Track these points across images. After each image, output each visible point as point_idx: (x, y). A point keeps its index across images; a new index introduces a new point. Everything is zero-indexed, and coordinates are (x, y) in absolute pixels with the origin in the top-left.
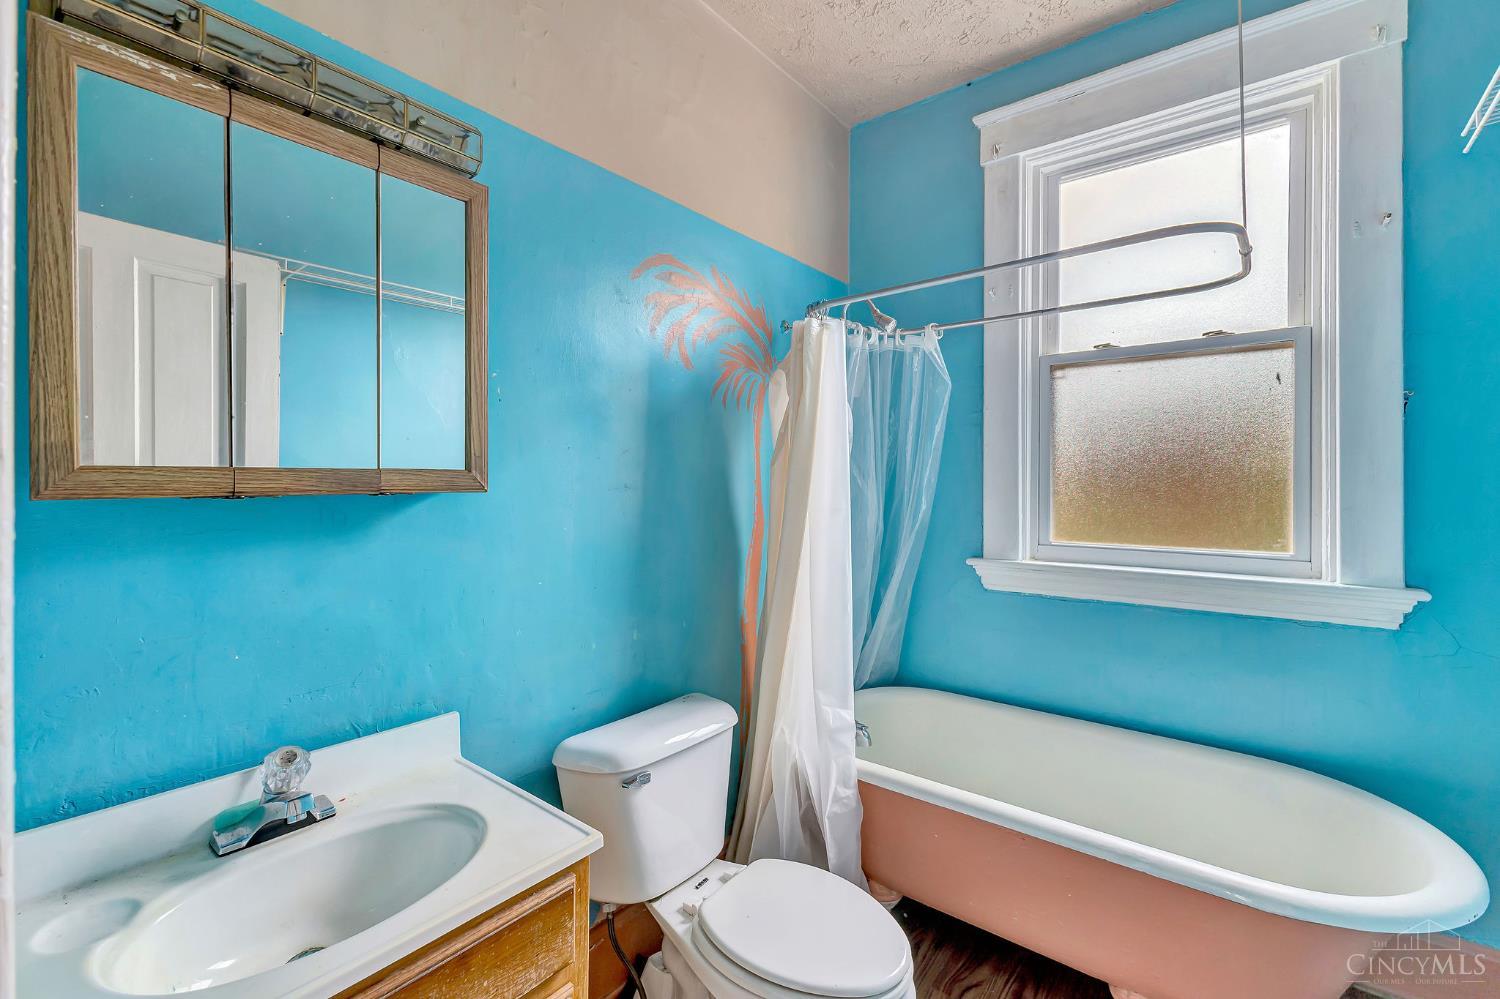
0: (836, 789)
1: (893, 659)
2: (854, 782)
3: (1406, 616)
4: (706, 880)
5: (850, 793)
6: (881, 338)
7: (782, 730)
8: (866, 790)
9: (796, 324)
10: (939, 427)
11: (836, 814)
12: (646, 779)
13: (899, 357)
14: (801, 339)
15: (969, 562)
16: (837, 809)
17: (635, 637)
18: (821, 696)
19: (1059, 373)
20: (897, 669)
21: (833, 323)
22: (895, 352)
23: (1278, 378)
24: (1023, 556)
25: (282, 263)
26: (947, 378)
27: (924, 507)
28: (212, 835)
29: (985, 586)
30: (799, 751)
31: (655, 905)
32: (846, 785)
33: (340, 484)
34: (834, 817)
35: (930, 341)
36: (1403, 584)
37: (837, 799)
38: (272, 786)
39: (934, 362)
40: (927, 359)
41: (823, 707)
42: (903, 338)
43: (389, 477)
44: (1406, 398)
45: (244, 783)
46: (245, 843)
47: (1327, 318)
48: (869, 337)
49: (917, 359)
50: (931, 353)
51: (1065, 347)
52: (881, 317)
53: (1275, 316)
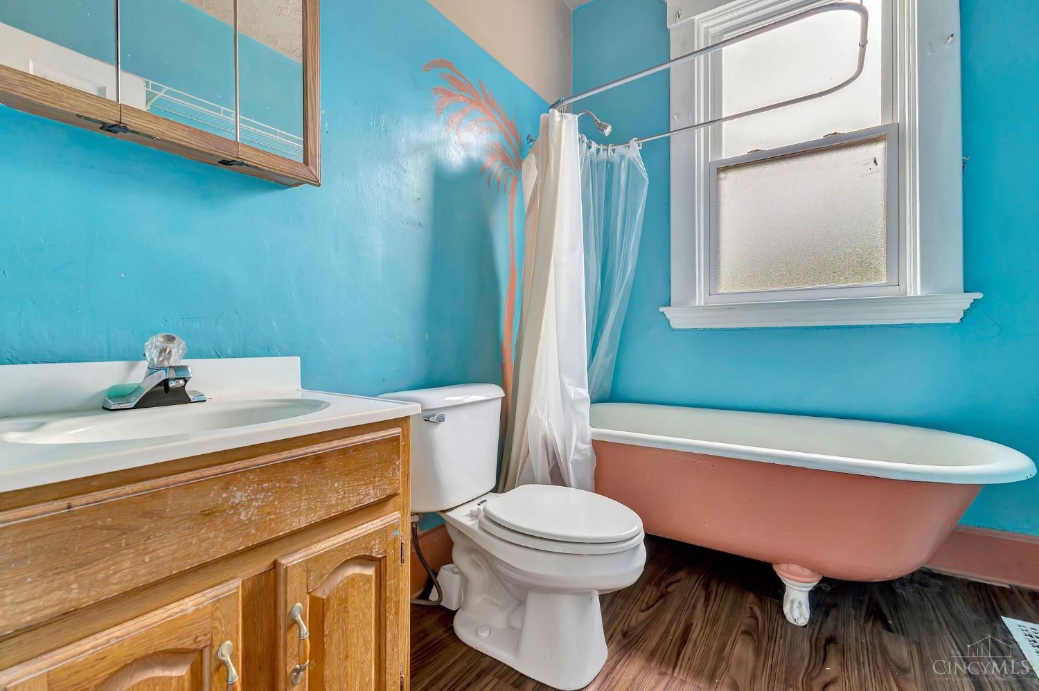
0: (576, 444)
1: (607, 385)
2: (589, 439)
3: (966, 312)
4: (485, 501)
5: (587, 447)
6: (598, 151)
7: (536, 409)
8: (597, 445)
9: (543, 115)
10: (640, 211)
11: (576, 460)
12: (441, 419)
13: (610, 166)
14: (547, 126)
15: (661, 309)
16: (578, 457)
17: (427, 338)
18: (566, 380)
19: (722, 175)
20: (609, 391)
21: (570, 115)
22: (607, 161)
23: (875, 161)
24: (700, 300)
25: (147, 83)
26: (645, 175)
27: (630, 268)
28: (105, 400)
29: (673, 327)
30: (549, 423)
31: (449, 514)
32: (584, 442)
33: (207, 143)
34: (575, 462)
35: (633, 151)
36: (962, 290)
37: (577, 450)
38: (155, 360)
39: (635, 164)
40: (632, 166)
41: (567, 386)
42: (614, 151)
43: (246, 150)
44: (964, 163)
45: (131, 368)
46: (133, 405)
47: (909, 115)
48: (590, 147)
49: (624, 165)
50: (634, 159)
51: (727, 154)
52: (601, 124)
53: (873, 118)
